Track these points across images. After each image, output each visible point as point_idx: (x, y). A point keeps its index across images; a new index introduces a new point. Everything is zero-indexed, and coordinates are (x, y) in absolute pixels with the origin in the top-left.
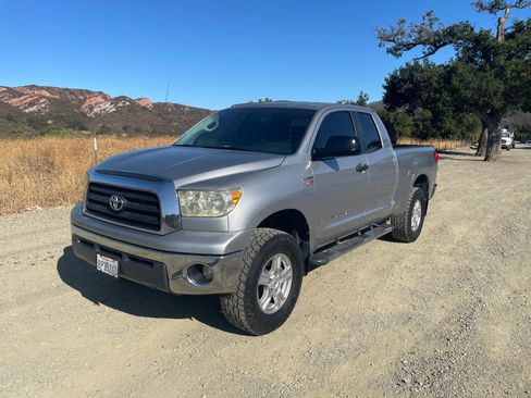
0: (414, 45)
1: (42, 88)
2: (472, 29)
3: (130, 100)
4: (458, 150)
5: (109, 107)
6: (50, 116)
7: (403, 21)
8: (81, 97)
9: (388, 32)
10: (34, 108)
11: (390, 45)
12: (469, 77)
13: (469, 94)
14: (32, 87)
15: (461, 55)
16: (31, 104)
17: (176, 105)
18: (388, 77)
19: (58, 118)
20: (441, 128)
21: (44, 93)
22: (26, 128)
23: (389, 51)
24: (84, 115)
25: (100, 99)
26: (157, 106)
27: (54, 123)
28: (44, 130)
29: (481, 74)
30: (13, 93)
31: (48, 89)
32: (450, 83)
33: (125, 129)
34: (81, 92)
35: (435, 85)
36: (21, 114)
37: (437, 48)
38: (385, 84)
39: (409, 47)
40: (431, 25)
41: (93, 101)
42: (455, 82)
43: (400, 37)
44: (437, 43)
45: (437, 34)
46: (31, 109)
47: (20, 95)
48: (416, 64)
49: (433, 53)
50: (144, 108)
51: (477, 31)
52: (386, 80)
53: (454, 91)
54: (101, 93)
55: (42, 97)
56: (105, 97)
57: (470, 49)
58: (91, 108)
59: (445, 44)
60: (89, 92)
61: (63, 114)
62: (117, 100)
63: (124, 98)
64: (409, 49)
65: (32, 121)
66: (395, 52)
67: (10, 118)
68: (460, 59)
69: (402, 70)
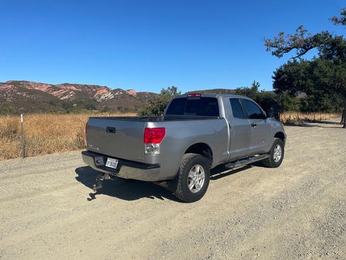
0: (291, 49)
1: (72, 85)
2: (331, 36)
3: (123, 91)
4: (332, 120)
5: (110, 96)
6: (75, 101)
7: (282, 33)
8: (94, 90)
9: (273, 41)
10: (66, 97)
11: (275, 49)
12: (326, 69)
13: (326, 80)
14: (65, 85)
15: (322, 54)
16: (65, 95)
17: (151, 94)
18: (275, 71)
19: (80, 103)
20: (320, 105)
21: (73, 88)
22: (61, 109)
23: (274, 54)
24: (95, 100)
25: (105, 91)
26: (139, 94)
27: (78, 106)
28: (69, 110)
29: (335, 67)
30: (55, 88)
31: (75, 85)
32: (313, 74)
33: (119, 109)
34: (94, 87)
35: (302, 75)
36: (59, 100)
37: (307, 50)
38: (274, 75)
39: (287, 50)
40: (302, 35)
41: (100, 92)
42: (316, 73)
43: (280, 44)
44: (306, 47)
45: (306, 41)
46: (65, 98)
47: (59, 89)
48: (295, 61)
49: (304, 53)
50: (131, 96)
51: (333, 37)
52: (274, 73)
53: (315, 79)
54: (106, 87)
55: (71, 90)
56: (108, 90)
57: (328, 50)
58: (100, 96)
59: (311, 48)
60: (98, 87)
61: (83, 100)
62: (116, 91)
63: (119, 90)
64: (288, 52)
65: (64, 105)
66: (277, 54)
67: (52, 103)
68: (321, 57)
69: (285, 66)
